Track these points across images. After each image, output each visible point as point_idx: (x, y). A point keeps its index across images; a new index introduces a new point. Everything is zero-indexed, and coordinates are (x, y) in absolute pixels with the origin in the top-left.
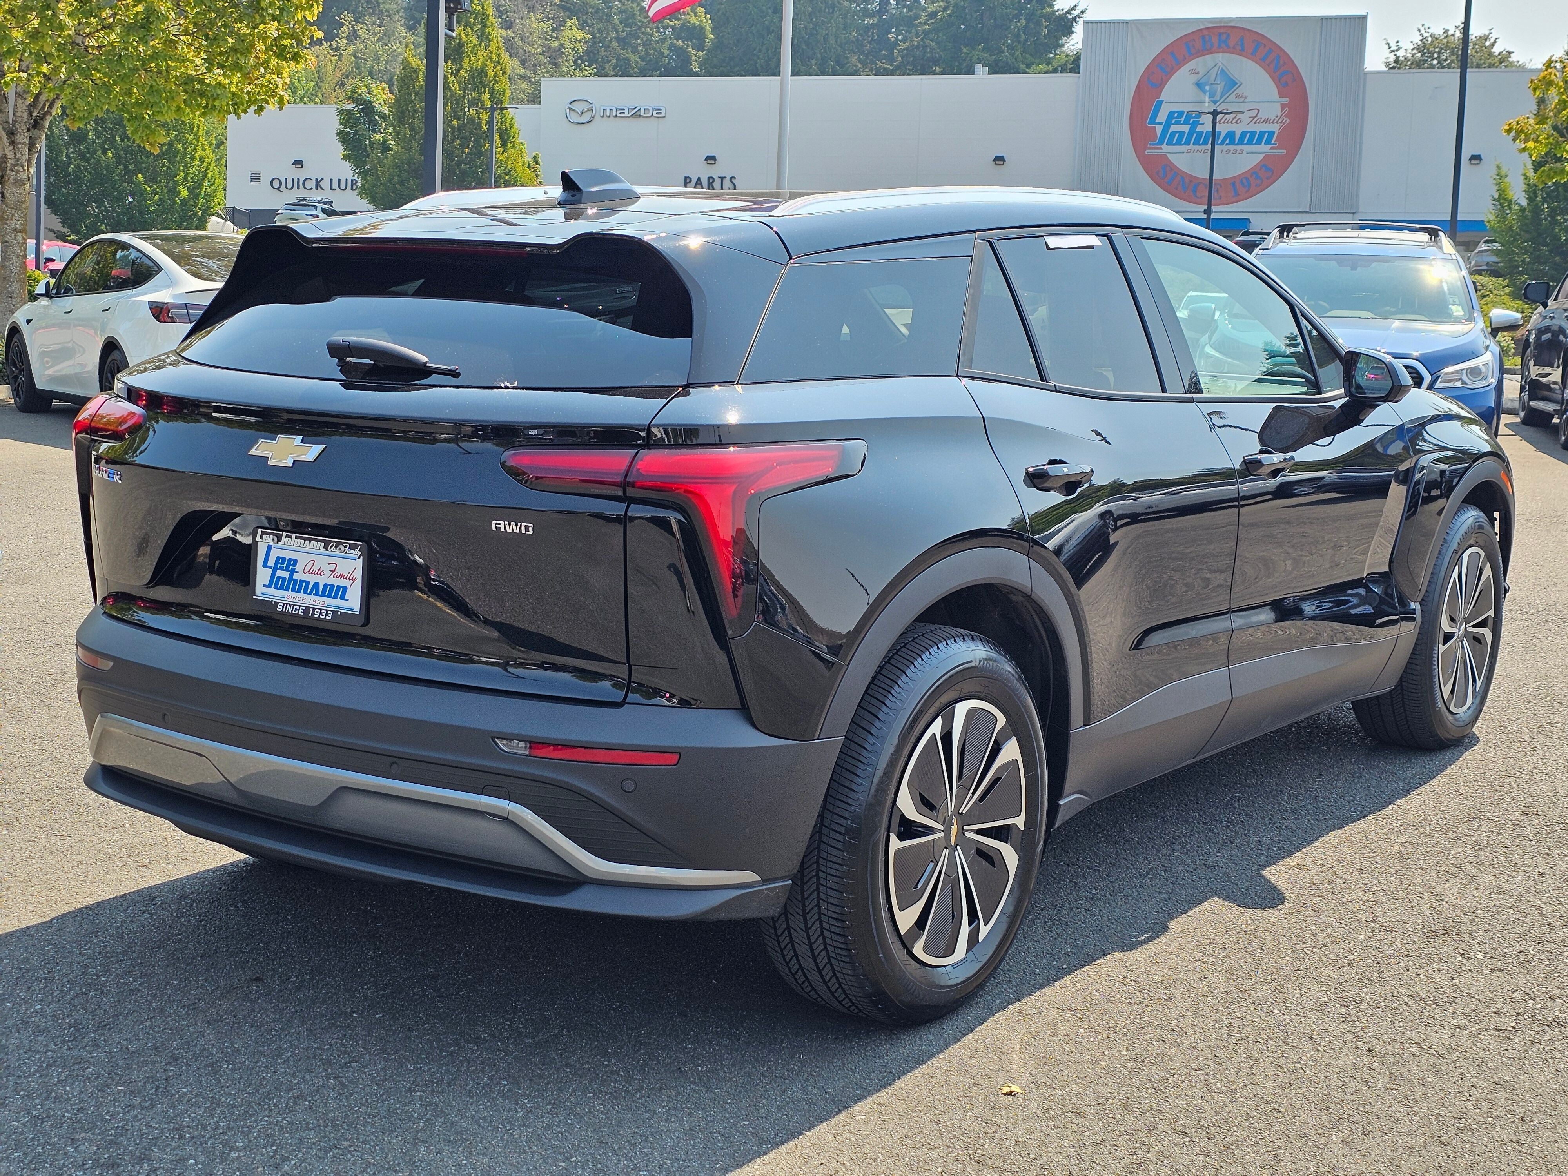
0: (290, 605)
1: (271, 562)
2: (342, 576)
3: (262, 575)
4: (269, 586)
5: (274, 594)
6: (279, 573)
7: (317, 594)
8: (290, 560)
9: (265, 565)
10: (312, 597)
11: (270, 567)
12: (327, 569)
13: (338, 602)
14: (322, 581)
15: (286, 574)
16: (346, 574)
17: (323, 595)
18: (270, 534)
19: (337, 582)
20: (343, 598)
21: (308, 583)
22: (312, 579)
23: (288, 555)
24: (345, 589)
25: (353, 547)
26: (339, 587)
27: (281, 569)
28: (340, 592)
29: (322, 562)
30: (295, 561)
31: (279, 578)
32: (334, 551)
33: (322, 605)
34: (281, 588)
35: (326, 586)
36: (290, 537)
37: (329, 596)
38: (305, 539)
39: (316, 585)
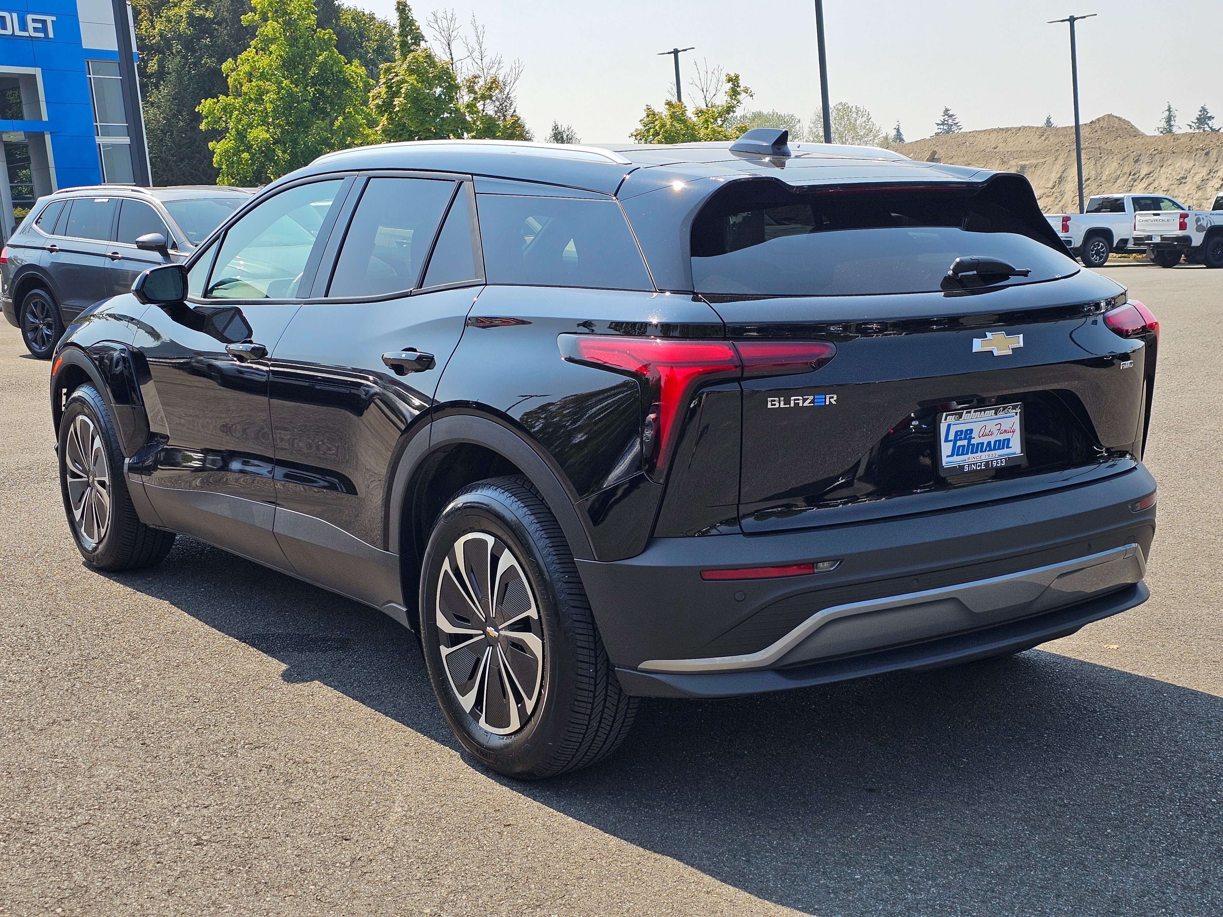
0: (974, 464)
1: (951, 437)
2: (1005, 431)
3: (946, 448)
4: (952, 455)
5: (957, 460)
6: (959, 443)
7: (990, 450)
8: (967, 430)
9: (947, 440)
10: (987, 453)
11: (951, 441)
12: (995, 429)
13: (1006, 451)
14: (992, 439)
15: (965, 442)
16: (1008, 429)
17: (995, 449)
18: (952, 415)
19: (1002, 437)
20: (1008, 447)
21: (983, 444)
22: (985, 440)
23: (964, 428)
24: (1009, 440)
25: (1014, 408)
26: (1004, 440)
27: (961, 439)
28: (1005, 443)
29: (991, 426)
30: (971, 430)
31: (959, 447)
32: (1001, 414)
33: (996, 457)
34: (963, 454)
35: (995, 442)
36: (970, 412)
37: (999, 449)
38: (981, 411)
39: (989, 443)
